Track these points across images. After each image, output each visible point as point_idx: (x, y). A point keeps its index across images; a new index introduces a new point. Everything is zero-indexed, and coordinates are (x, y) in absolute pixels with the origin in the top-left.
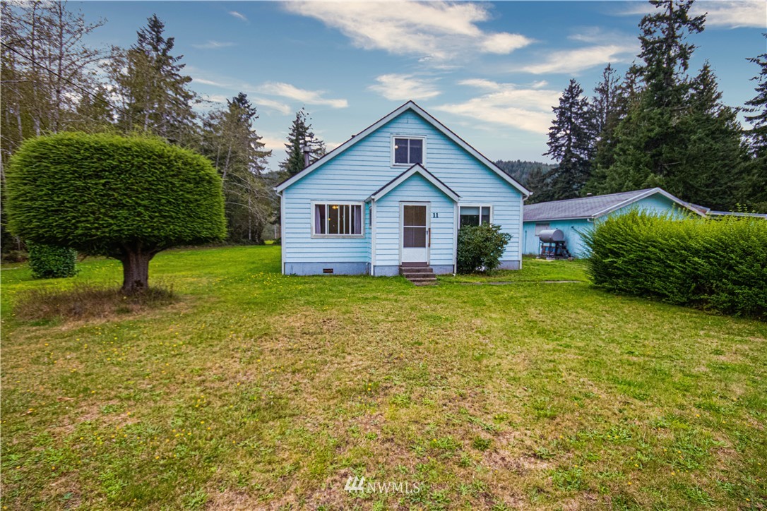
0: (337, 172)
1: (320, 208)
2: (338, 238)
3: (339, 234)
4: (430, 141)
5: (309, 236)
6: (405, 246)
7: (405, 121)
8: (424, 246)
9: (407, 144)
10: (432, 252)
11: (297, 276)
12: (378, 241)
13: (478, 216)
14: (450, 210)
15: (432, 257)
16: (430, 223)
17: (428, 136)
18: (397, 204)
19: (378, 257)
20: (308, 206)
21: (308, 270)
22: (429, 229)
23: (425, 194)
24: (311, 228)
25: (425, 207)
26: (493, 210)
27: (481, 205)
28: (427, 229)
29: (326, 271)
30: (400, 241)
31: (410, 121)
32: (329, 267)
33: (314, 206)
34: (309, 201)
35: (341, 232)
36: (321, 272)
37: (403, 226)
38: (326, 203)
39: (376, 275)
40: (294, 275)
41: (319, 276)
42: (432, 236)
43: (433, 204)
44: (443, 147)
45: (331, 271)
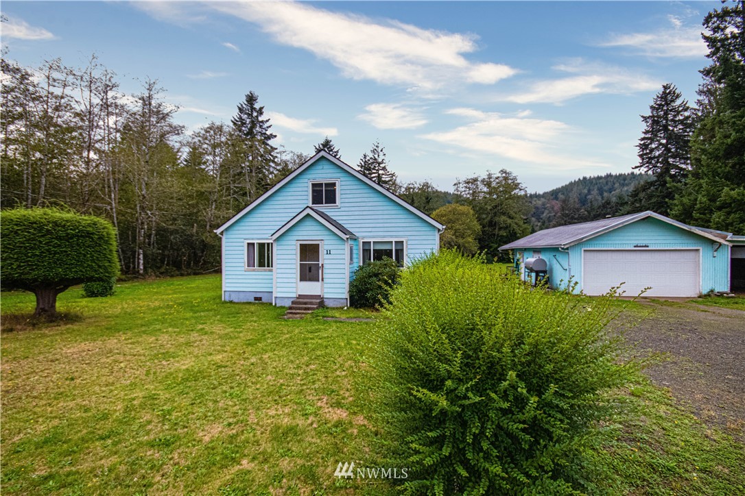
0: (264, 215)
1: (251, 245)
2: (265, 271)
3: (266, 268)
4: (343, 183)
5: (243, 269)
6: (301, 280)
7: (321, 167)
8: (319, 281)
9: (322, 187)
10: (325, 285)
11: (234, 303)
12: (279, 276)
13: (392, 250)
14: (342, 247)
15: (326, 290)
16: (323, 259)
17: (342, 179)
18: (294, 243)
19: (279, 290)
20: (242, 244)
21: (243, 298)
22: (322, 265)
23: (319, 233)
24: (244, 263)
25: (319, 245)
26: (407, 244)
27: (394, 240)
28: (320, 265)
29: (256, 299)
30: (297, 276)
31: (326, 167)
32: (258, 295)
33: (246, 244)
34: (242, 240)
35: (268, 266)
36: (253, 300)
37: (299, 262)
38: (255, 242)
39: (278, 305)
40: (231, 302)
41: (249, 303)
42: (325, 271)
43: (326, 242)
44: (355, 187)
45: (260, 299)
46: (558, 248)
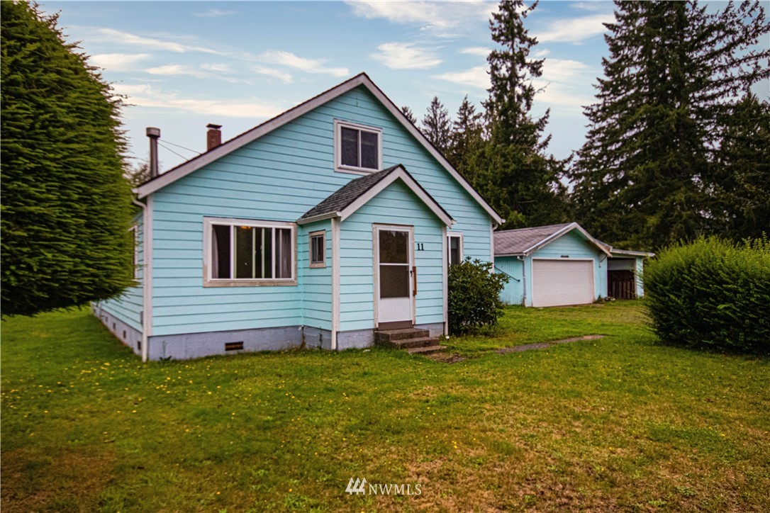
1: (221, 233)
2: (253, 285)
3: (254, 279)
4: (387, 138)
5: (200, 282)
6: (382, 297)
7: (353, 102)
8: (407, 295)
9: (356, 137)
10: (418, 303)
11: (176, 361)
12: (344, 289)
14: (438, 239)
15: (418, 312)
16: (415, 259)
17: (384, 130)
18: (369, 227)
19: (344, 317)
20: (198, 227)
21: (197, 349)
22: (414, 268)
23: (406, 213)
24: (205, 268)
25: (407, 233)
26: (463, 242)
27: (450, 235)
28: (411, 269)
29: (229, 346)
30: (375, 289)
31: (361, 103)
32: (235, 339)
33: (210, 229)
34: (200, 218)
35: (258, 275)
36: (221, 350)
37: (379, 264)
38: (232, 224)
39: (340, 348)
40: (166, 362)
41: (217, 357)
42: (419, 279)
43: (416, 230)
44: (402, 148)
45: (239, 346)
46: (516, 257)
